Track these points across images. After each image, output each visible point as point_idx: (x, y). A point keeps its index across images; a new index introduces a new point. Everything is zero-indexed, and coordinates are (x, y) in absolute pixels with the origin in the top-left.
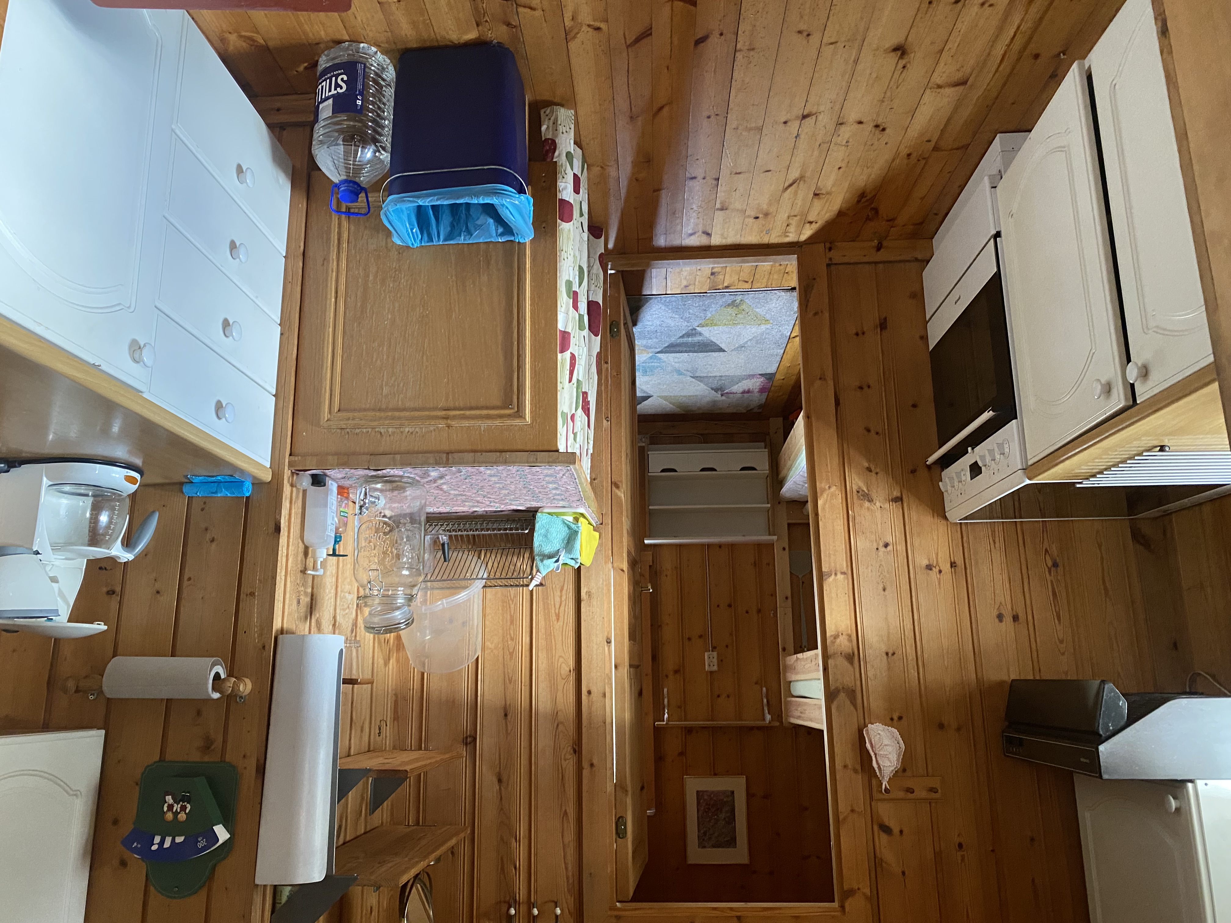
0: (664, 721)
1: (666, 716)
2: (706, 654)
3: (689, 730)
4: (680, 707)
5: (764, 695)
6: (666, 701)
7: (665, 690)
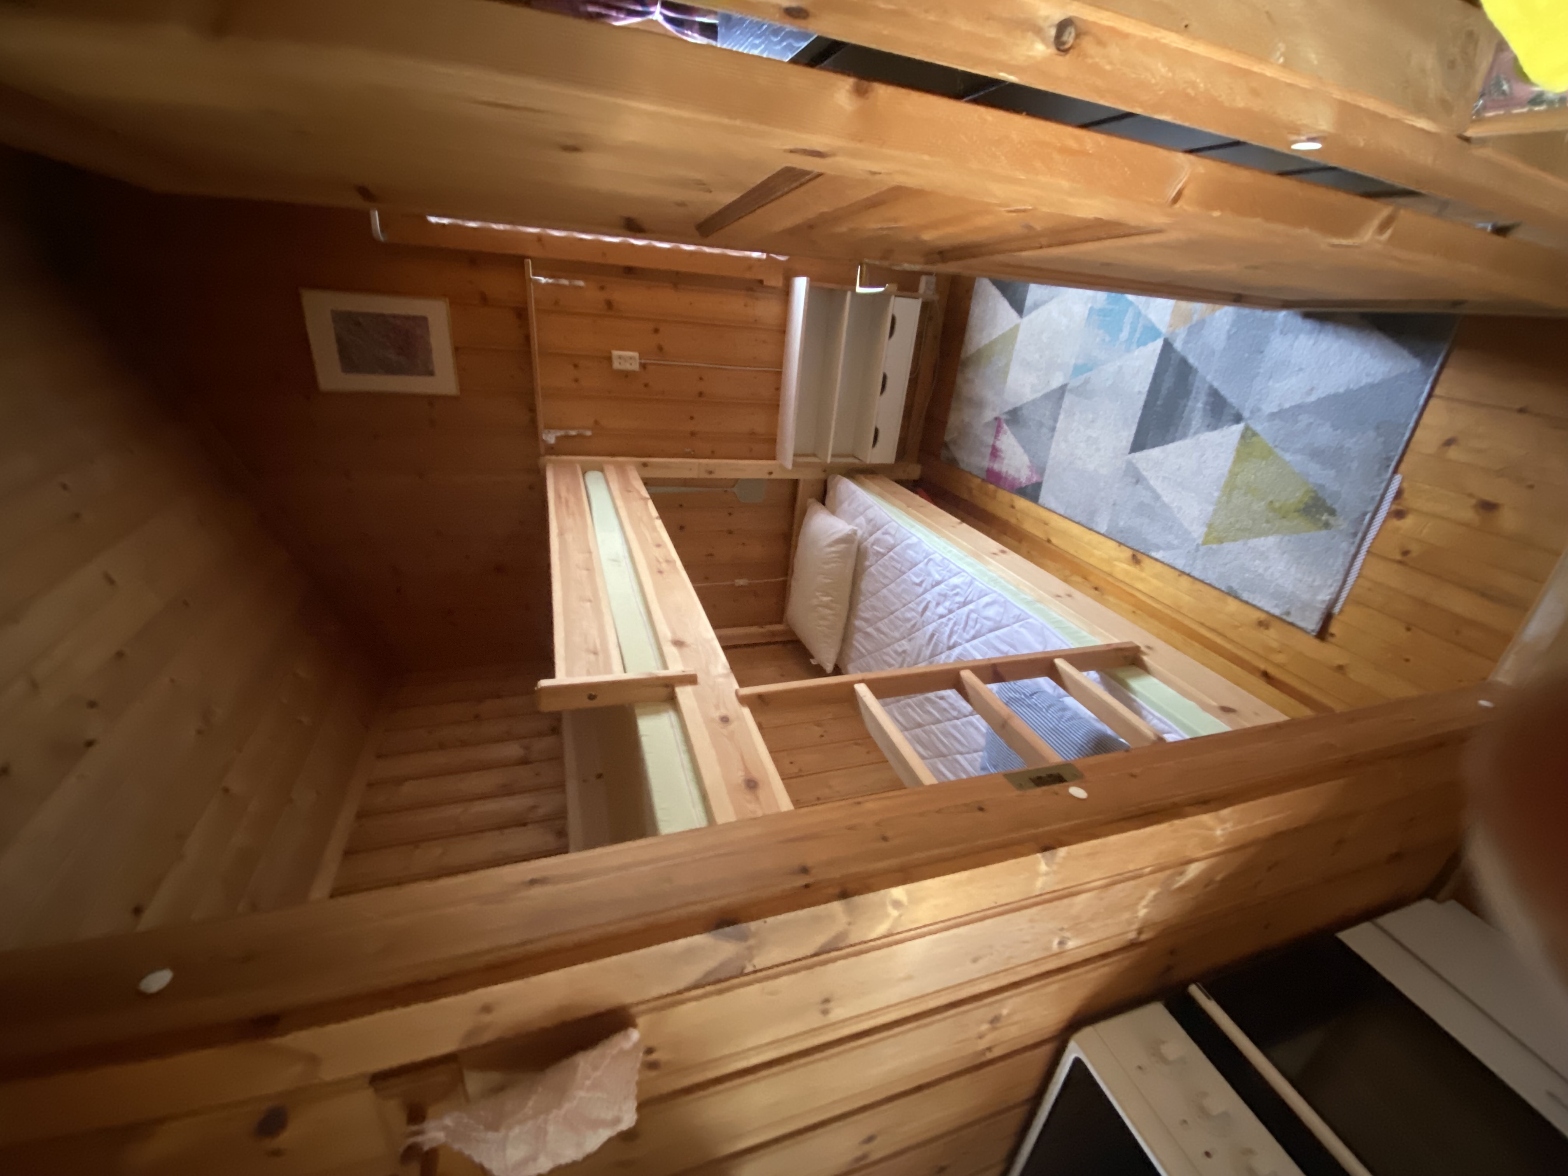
0: (534, 275)
1: (543, 280)
2: (635, 354)
3: (521, 314)
4: (556, 303)
5: (581, 431)
6: (565, 282)
7: (581, 283)
